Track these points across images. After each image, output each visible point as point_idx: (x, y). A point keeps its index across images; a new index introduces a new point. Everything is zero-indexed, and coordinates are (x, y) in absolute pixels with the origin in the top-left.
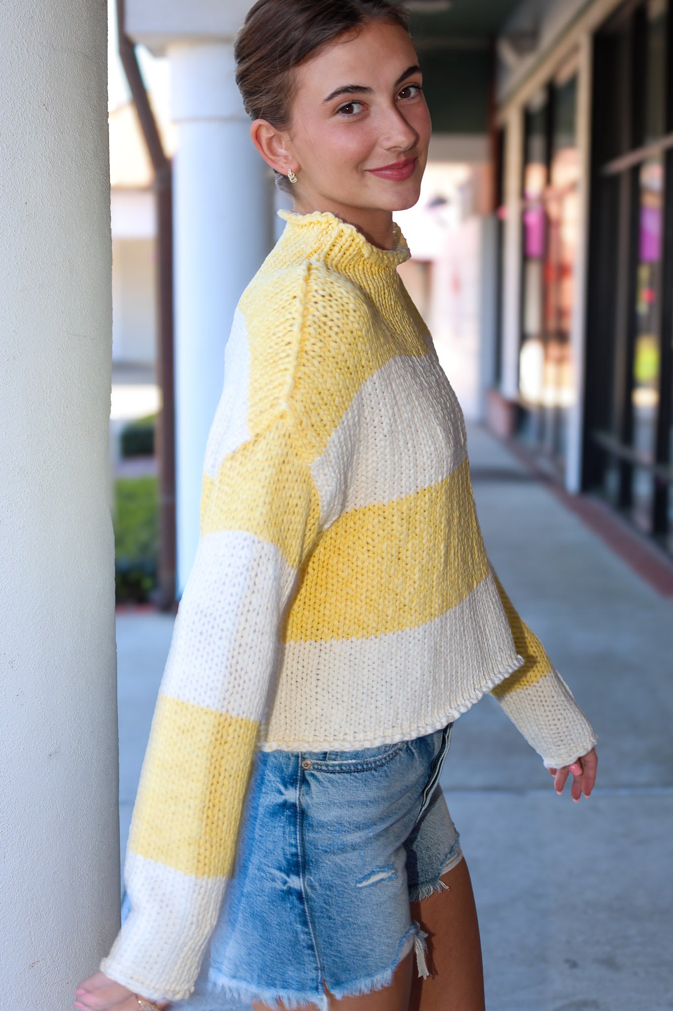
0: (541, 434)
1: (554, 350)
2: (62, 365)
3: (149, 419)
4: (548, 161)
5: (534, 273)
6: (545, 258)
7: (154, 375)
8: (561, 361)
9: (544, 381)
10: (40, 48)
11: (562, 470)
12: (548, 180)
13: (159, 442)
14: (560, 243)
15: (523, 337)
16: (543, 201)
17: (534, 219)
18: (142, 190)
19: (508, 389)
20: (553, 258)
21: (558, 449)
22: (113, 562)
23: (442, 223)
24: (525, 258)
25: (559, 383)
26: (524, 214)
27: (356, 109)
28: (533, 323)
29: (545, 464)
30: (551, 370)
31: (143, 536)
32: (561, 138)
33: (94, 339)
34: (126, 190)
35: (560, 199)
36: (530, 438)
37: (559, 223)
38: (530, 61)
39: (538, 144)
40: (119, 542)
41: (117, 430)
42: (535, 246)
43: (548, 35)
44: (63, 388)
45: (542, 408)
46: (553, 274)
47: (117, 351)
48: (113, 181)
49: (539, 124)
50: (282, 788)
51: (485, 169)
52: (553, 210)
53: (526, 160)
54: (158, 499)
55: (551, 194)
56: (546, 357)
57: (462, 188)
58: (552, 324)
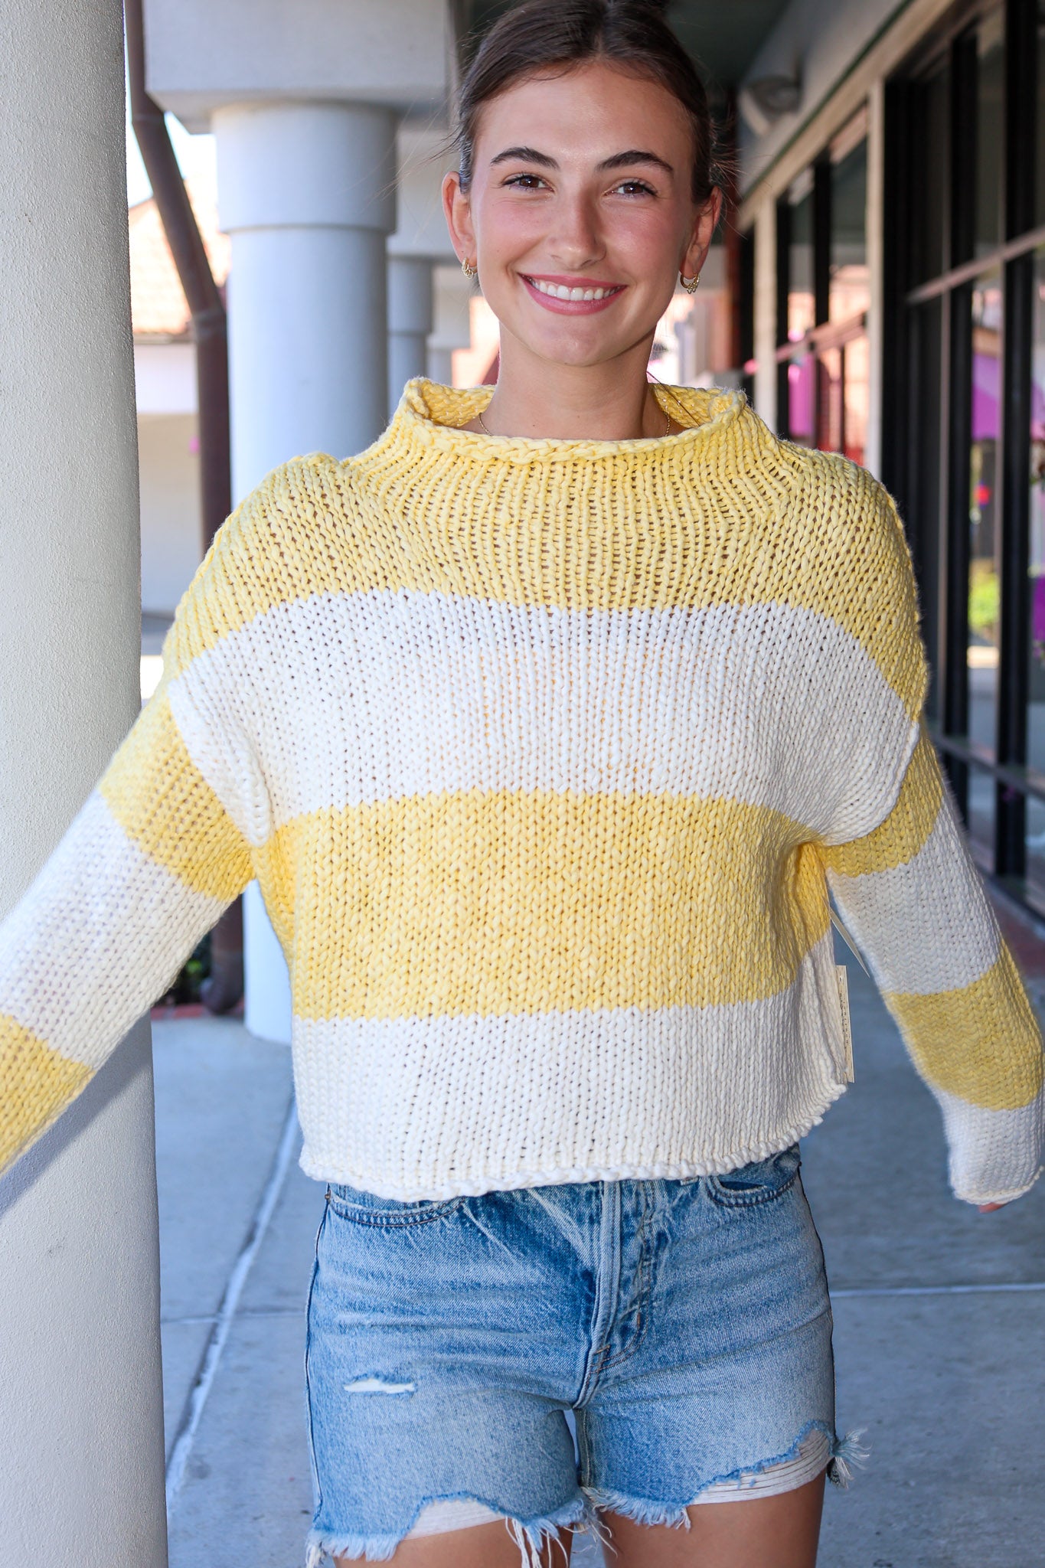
4: (819, 284)
10: (18, 124)
12: (822, 314)
16: (814, 346)
17: (800, 375)
18: (176, 338)
26: (782, 370)
32: (841, 248)
35: (842, 344)
37: (841, 383)
38: (790, 124)
39: (803, 258)
42: (802, 422)
43: (815, 91)
51: (720, 299)
53: (785, 284)
55: (827, 334)
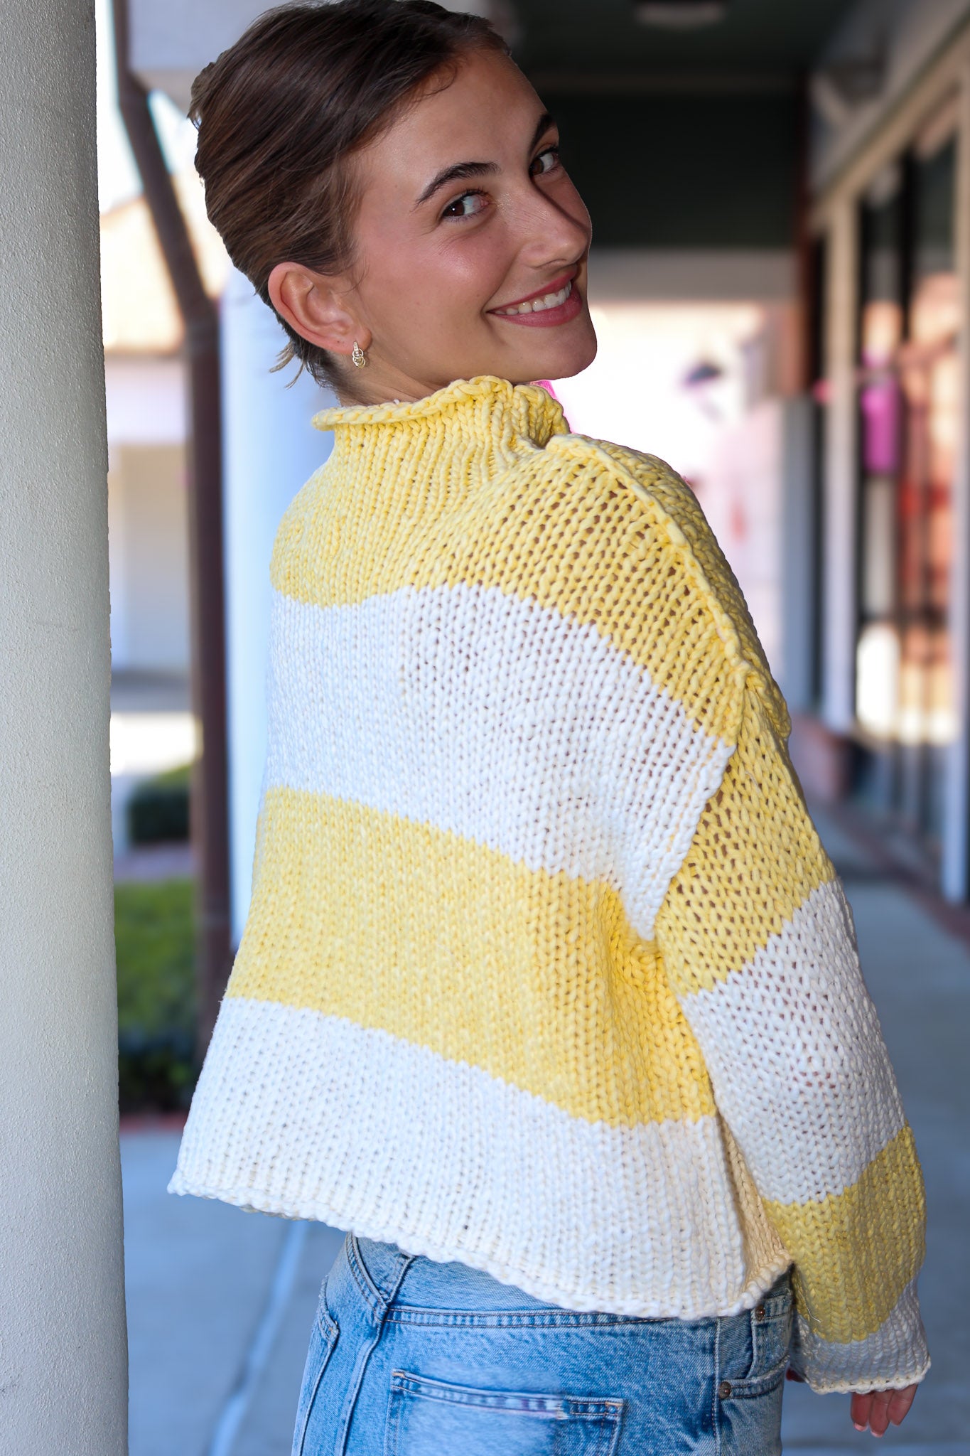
0: (896, 796)
1: (918, 643)
2: (18, 677)
3: (181, 773)
4: (905, 299)
5: (881, 501)
6: (900, 475)
7: (188, 696)
8: (930, 661)
9: (900, 698)
11: (935, 860)
12: (905, 331)
13: (198, 817)
14: (928, 445)
15: (862, 620)
16: (896, 369)
17: (879, 402)
18: (164, 357)
19: (836, 713)
20: (916, 475)
21: (928, 821)
22: (114, 1036)
23: (712, 412)
24: (863, 474)
25: (927, 703)
26: (860, 394)
27: (469, 205)
28: (880, 593)
29: (904, 850)
30: (913, 678)
31: (172, 988)
32: (927, 256)
33: (75, 630)
34: (132, 357)
35: (927, 366)
36: (876, 803)
37: (925, 410)
38: (869, 114)
39: (885, 267)
40: (126, 999)
41: (119, 795)
42: (882, 452)
43: (903, 68)
44: (19, 721)
45: (897, 747)
46: (915, 503)
47: (120, 653)
48: (109, 340)
49: (886, 229)
50: (688, 1439)
51: (788, 313)
52: (915, 385)
53: (864, 297)
54: (198, 920)
55: (911, 356)
56: (904, 655)
57: (746, 347)
58: (915, 594)
